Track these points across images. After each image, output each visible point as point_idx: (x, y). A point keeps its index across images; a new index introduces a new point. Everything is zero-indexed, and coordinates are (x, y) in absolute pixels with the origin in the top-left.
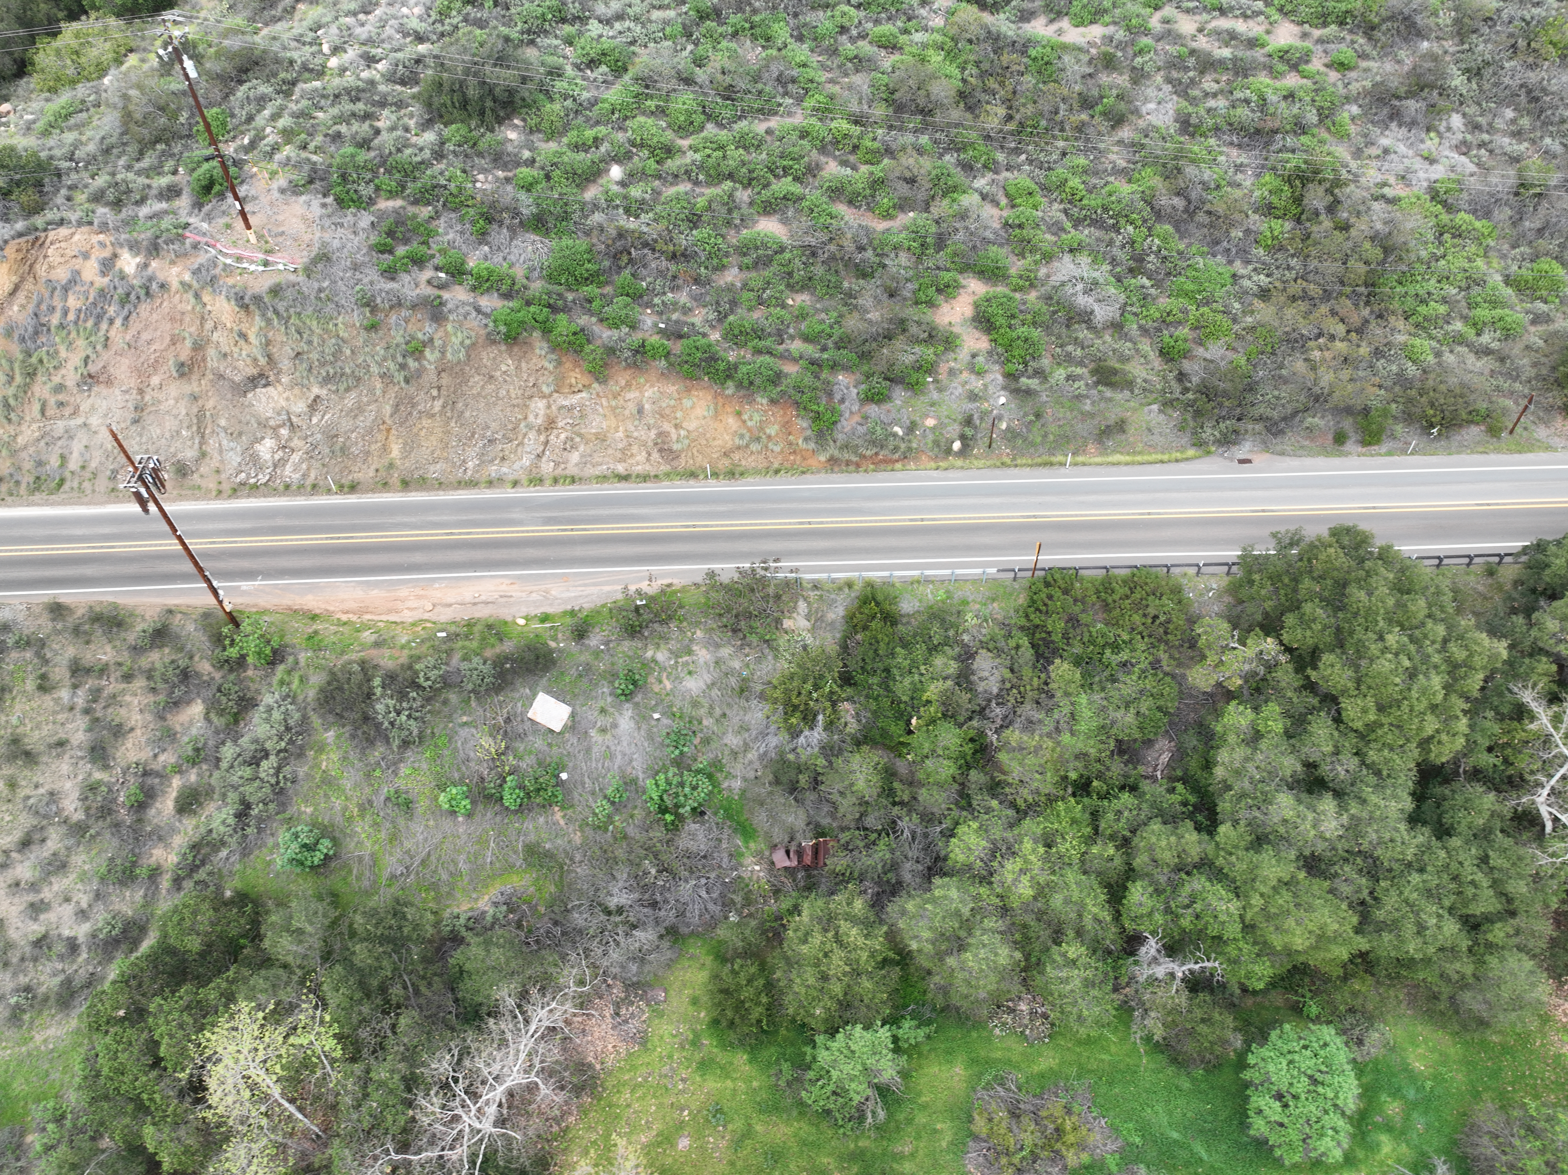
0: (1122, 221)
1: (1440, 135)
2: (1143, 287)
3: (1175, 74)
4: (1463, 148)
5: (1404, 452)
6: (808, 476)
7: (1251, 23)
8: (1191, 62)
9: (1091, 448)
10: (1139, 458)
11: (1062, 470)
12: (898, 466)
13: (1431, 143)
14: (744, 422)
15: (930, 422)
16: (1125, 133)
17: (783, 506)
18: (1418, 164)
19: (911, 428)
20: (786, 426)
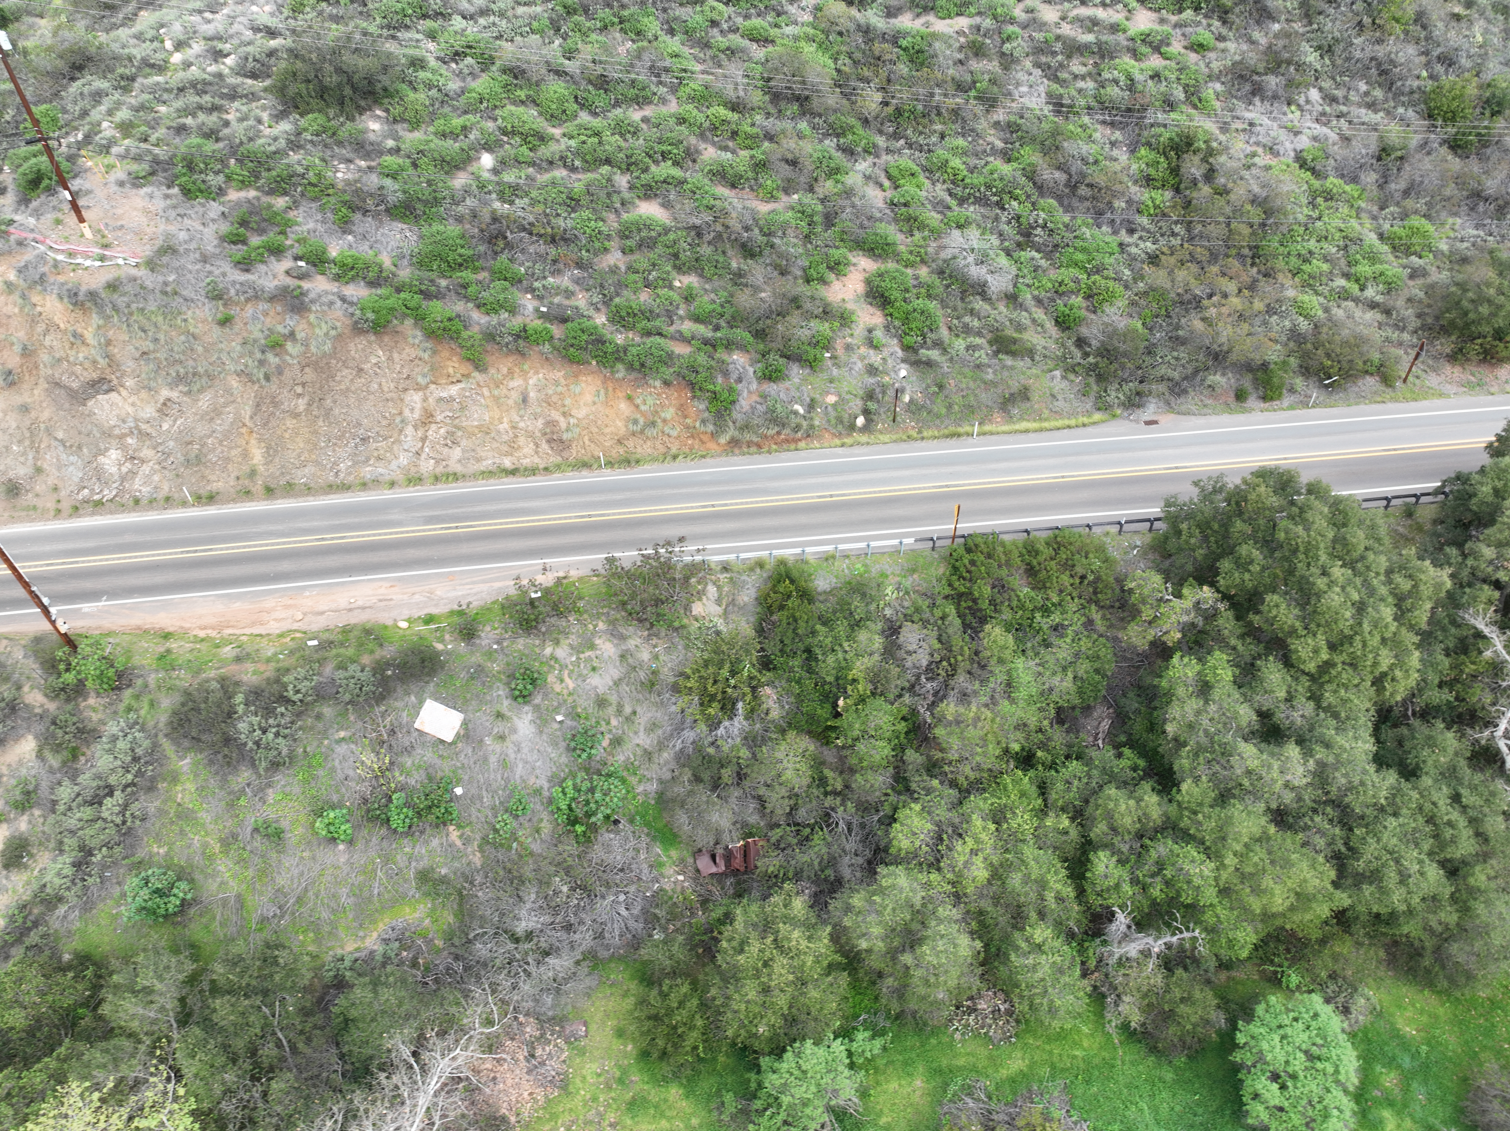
0: (1006, 197)
1: (1299, 107)
2: (1033, 259)
3: (1044, 59)
4: (1322, 119)
5: (1306, 405)
6: (708, 460)
7: (1110, 11)
8: (1058, 47)
9: (997, 417)
10: (1046, 425)
11: (970, 439)
12: (802, 444)
13: (1293, 115)
14: (637, 406)
15: (831, 399)
16: (1000, 115)
17: (684, 491)
18: (1283, 135)
19: (811, 406)
20: (682, 408)
